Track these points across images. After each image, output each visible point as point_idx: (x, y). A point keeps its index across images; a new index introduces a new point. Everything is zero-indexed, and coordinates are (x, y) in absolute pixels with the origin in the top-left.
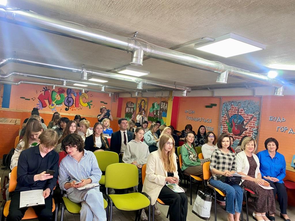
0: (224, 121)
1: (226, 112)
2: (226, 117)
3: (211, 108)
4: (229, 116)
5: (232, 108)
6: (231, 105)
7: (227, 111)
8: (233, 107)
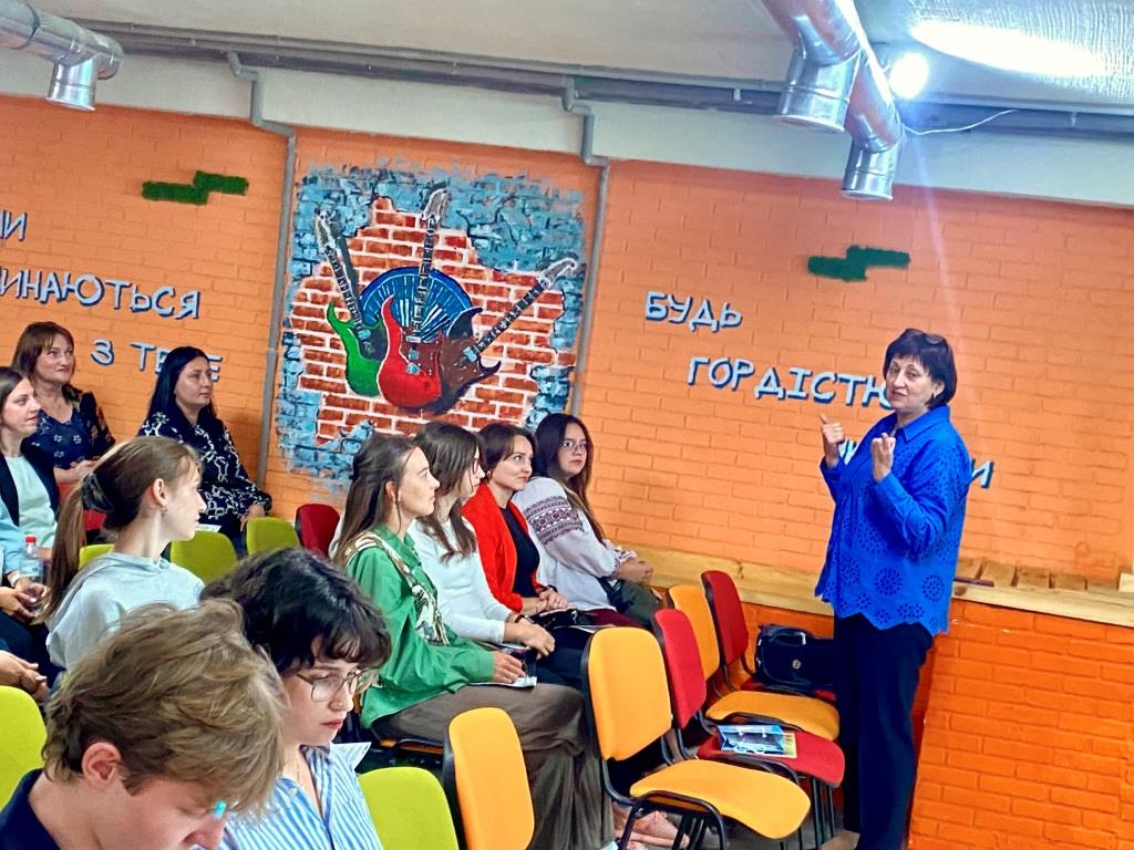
4: (354, 276)
6: (375, 196)
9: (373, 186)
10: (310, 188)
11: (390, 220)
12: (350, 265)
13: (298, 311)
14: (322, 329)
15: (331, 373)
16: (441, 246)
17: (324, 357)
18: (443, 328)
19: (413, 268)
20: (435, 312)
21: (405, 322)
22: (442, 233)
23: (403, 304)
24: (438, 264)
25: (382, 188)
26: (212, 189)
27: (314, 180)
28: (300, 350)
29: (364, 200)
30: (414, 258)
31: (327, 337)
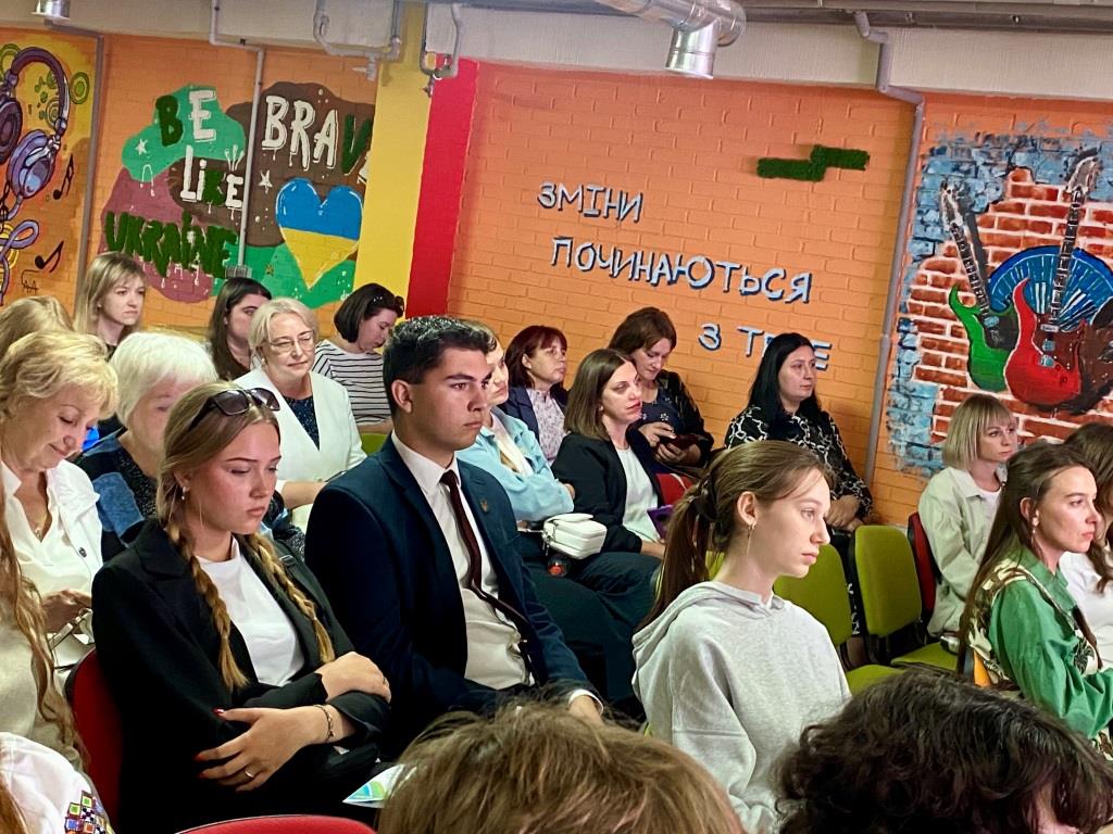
0: (929, 297)
1: (959, 220)
2: (959, 262)
3: (807, 184)
4: (983, 256)
5: (1016, 192)
6: (1011, 167)
7: (962, 211)
8: (1028, 182)
9: (1010, 156)
10: (937, 161)
11: (1028, 193)
12: (978, 244)
13: (916, 295)
14: (943, 315)
15: (950, 363)
16: (1086, 222)
17: (943, 346)
18: (1086, 317)
19: (1052, 247)
20: (1077, 298)
21: (1041, 308)
22: (1090, 207)
23: (1040, 289)
24: (1083, 242)
25: (1020, 158)
26: (830, 165)
27: (942, 151)
28: (916, 339)
29: (998, 172)
30: (1054, 236)
31: (949, 324)
